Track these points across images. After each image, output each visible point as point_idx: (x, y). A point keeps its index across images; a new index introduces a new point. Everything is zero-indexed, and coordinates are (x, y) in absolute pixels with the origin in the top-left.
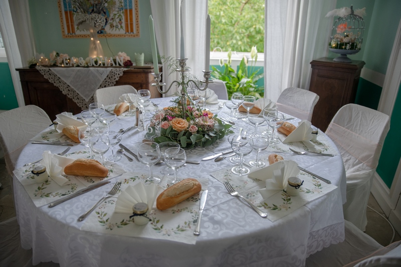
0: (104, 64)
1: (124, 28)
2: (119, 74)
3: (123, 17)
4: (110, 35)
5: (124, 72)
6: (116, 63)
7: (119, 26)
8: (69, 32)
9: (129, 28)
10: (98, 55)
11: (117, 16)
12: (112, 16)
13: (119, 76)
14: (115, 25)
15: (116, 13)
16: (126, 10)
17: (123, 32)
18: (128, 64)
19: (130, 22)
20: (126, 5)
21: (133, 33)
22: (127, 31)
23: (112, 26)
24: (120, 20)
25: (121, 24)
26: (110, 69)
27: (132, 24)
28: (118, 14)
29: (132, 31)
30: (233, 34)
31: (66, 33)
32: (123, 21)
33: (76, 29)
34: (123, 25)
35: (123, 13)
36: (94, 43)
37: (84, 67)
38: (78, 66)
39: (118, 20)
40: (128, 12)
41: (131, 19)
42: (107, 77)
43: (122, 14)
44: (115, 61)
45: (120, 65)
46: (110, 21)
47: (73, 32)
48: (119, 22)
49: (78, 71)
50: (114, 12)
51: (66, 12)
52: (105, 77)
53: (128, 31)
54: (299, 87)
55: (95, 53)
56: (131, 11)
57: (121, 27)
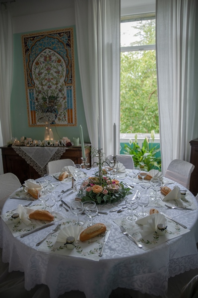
0: (54, 145)
1: (67, 121)
3: (67, 114)
4: (58, 125)
5: (66, 150)
6: (61, 145)
8: (32, 123)
9: (70, 120)
10: (50, 138)
12: (59, 113)
13: (63, 153)
14: (61, 118)
16: (69, 110)
17: (66, 123)
18: (69, 145)
20: (68, 107)
23: (59, 119)
24: (65, 116)
25: (65, 118)
26: (57, 148)
27: (72, 118)
28: (63, 112)
29: (72, 122)
30: (144, 116)
31: (31, 124)
32: (67, 116)
33: (37, 121)
34: (67, 118)
35: (66, 111)
36: (48, 130)
37: (41, 146)
38: (37, 146)
39: (63, 116)
41: (72, 115)
42: (56, 153)
44: (60, 143)
45: (63, 145)
46: (58, 116)
47: (35, 123)
49: (38, 149)
50: (61, 111)
51: (32, 112)
52: (54, 153)
53: (69, 123)
54: (184, 160)
55: (48, 136)
56: (71, 110)
57: (65, 120)
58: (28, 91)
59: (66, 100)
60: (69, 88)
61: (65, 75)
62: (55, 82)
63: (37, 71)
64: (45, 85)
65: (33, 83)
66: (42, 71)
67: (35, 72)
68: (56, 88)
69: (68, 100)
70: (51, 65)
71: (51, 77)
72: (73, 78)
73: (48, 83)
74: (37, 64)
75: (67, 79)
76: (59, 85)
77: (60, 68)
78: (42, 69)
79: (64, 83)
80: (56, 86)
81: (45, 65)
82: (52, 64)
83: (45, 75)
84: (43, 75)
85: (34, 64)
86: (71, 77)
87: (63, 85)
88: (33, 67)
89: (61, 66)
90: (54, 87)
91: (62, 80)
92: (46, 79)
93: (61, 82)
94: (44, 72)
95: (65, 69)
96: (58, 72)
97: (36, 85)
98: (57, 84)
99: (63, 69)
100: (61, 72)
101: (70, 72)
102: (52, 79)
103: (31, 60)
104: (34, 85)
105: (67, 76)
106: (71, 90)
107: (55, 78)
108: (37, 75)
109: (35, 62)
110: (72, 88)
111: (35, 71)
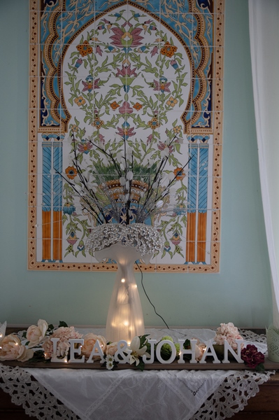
0: (188, 359)
1: (184, 252)
2: (246, 394)
3: (184, 230)
6: (221, 357)
7: (173, 247)
8: (46, 255)
9: (196, 252)
11: (169, 227)
13: (247, 398)
15: (168, 219)
16: (192, 215)
17: (179, 260)
19: (199, 239)
20: (192, 205)
21: (204, 263)
22: (190, 258)
24: (176, 235)
25: (176, 243)
27: (202, 244)
28: (173, 223)
29: (202, 258)
31: (39, 257)
32: (183, 236)
33: (64, 252)
34: (183, 245)
35: (183, 219)
39: (170, 235)
40: (196, 220)
41: (202, 234)
42: (209, 399)
43: (182, 223)
45: (231, 358)
47: (58, 255)
48: (172, 239)
51: (46, 214)
53: (192, 259)
56: (203, 216)
57: (178, 249)
58: (40, 139)
59: (185, 181)
60: (198, 142)
61: (185, 98)
62: (147, 119)
63: (83, 73)
64: (110, 124)
65: (62, 114)
66: (103, 76)
67: (72, 78)
68: (150, 138)
69: (192, 181)
70: (137, 59)
71: (134, 100)
72: (214, 111)
73: (122, 121)
74: (85, 49)
75: (192, 111)
76: (161, 130)
77: (170, 74)
78: (100, 70)
79: (180, 123)
80: (149, 131)
81: (116, 58)
82: (143, 56)
83: (111, 92)
84: (103, 91)
85: (73, 48)
86: (210, 108)
87: (177, 129)
88: (67, 60)
89: (175, 65)
90: (142, 134)
91: (175, 115)
92: (115, 106)
93: (171, 121)
94: (110, 80)
95: (188, 79)
96: (162, 86)
97: (72, 122)
98: (154, 124)
99: (180, 79)
100: (171, 88)
101: (206, 90)
102: (138, 107)
103: (63, 36)
104: (66, 122)
105: (193, 101)
106: (205, 151)
107: (149, 103)
108: (81, 87)
109: (77, 41)
110: (210, 142)
111: (74, 75)
